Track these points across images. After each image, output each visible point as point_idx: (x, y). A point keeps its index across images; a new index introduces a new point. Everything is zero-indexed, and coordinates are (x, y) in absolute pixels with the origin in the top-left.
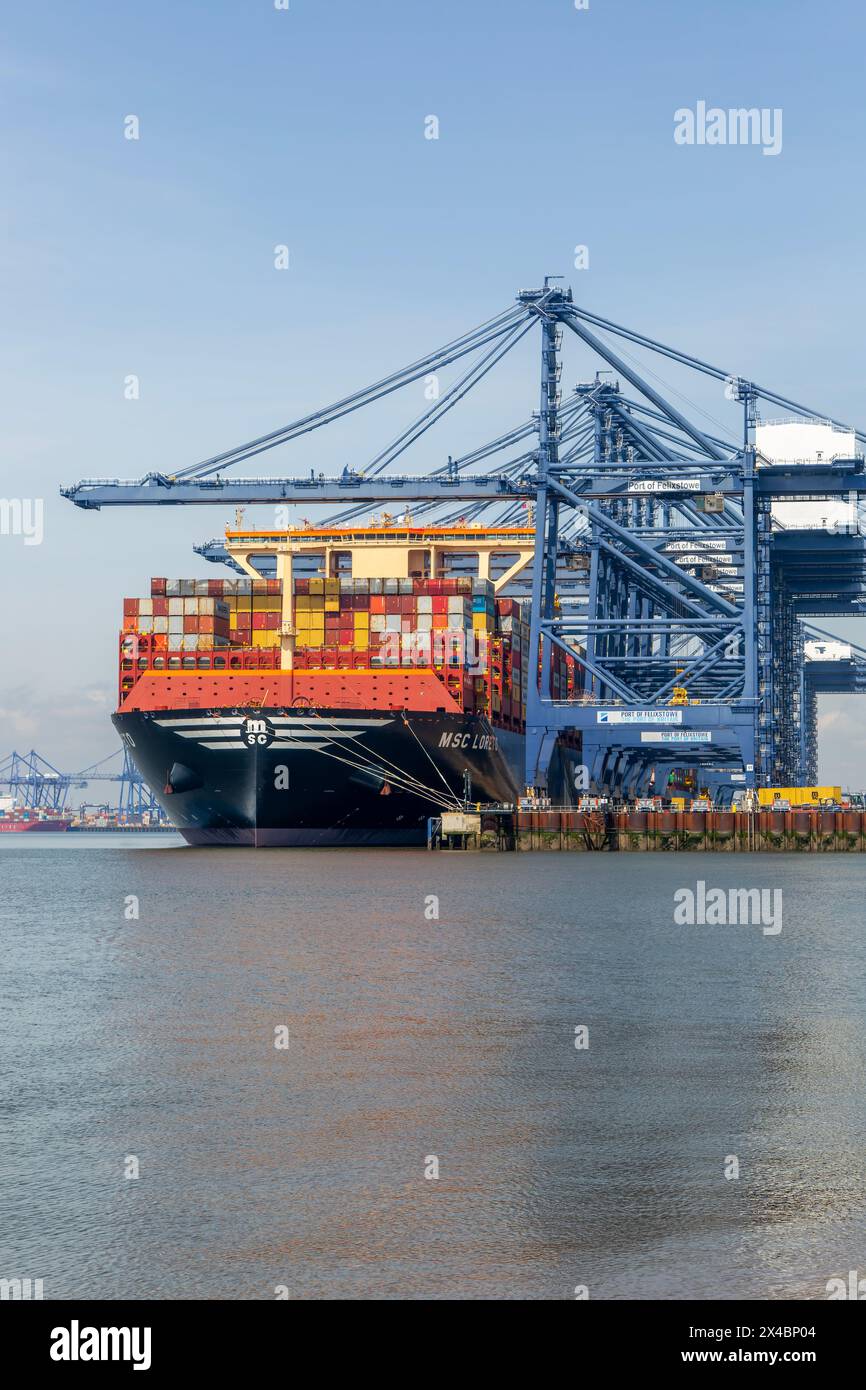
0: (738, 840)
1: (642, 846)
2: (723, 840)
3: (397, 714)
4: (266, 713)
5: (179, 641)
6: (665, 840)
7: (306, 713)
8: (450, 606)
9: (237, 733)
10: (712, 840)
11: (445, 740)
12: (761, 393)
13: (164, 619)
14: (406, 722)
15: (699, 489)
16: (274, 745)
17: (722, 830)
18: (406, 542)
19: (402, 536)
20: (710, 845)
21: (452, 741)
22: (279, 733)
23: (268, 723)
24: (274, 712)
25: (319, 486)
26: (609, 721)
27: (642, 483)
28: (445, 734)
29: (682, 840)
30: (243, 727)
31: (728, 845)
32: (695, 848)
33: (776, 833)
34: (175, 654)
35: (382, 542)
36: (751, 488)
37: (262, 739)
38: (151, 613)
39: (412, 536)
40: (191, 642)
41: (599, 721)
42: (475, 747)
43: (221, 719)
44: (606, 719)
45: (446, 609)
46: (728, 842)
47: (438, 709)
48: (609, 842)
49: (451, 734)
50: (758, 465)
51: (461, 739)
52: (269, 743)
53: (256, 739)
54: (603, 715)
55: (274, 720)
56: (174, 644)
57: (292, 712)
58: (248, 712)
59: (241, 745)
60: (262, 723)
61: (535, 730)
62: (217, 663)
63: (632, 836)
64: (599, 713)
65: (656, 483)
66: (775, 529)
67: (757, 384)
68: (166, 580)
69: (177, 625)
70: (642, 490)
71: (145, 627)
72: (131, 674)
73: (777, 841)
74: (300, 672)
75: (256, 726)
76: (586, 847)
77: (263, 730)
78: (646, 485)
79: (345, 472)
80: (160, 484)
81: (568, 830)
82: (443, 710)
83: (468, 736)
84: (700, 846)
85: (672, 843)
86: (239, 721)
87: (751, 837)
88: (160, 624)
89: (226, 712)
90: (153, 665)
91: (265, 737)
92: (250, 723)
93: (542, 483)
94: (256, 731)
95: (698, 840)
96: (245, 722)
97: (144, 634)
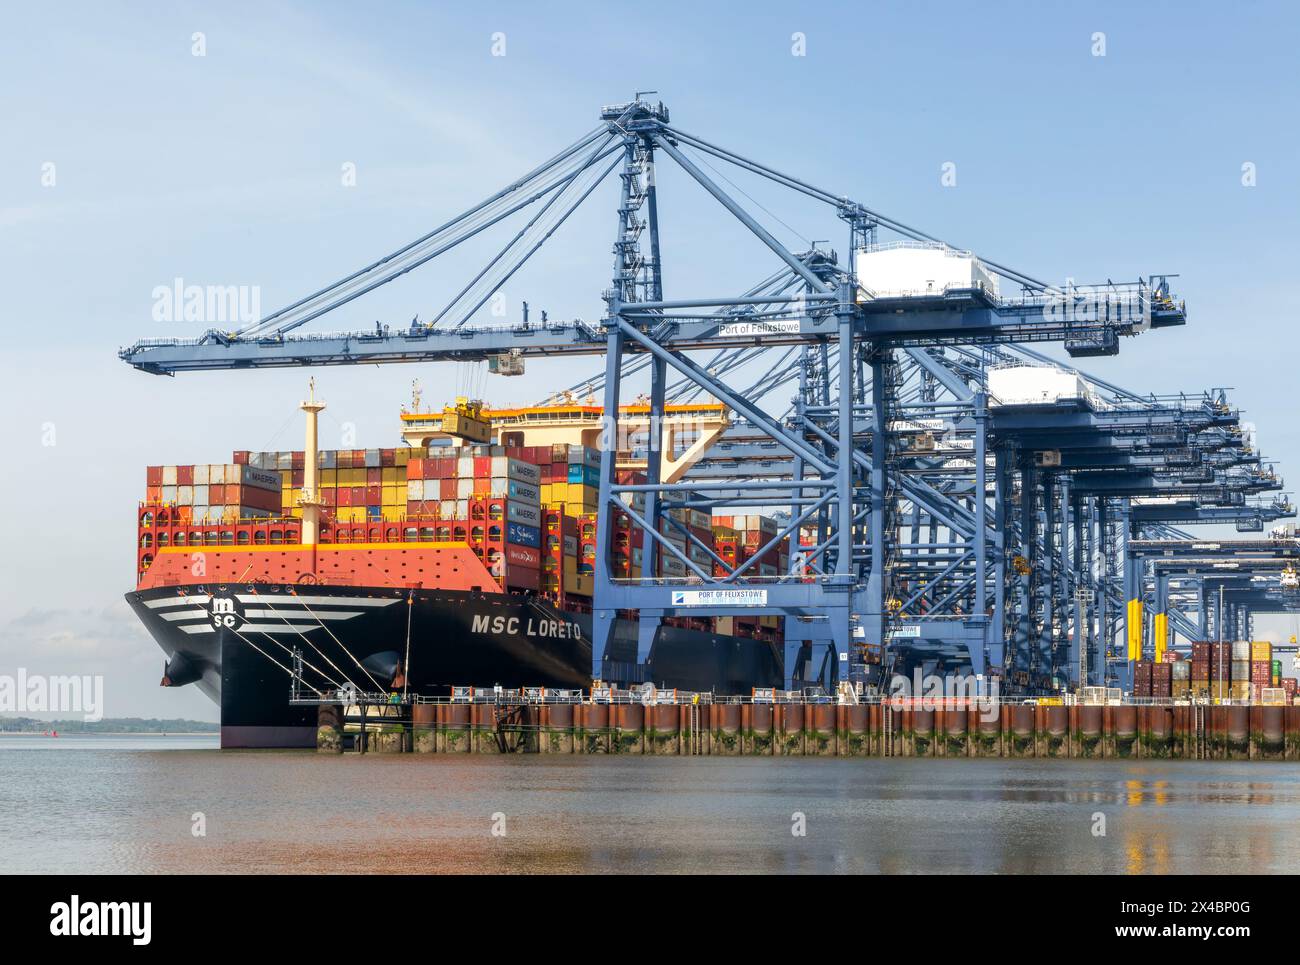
0: (682, 741)
1: (564, 747)
2: (663, 740)
3: (405, 593)
4: (233, 590)
5: (205, 514)
6: (592, 739)
7: (283, 590)
8: (493, 469)
9: (203, 614)
10: (651, 740)
11: (479, 624)
12: (881, 220)
13: (189, 488)
14: (410, 602)
15: (798, 331)
16: (246, 628)
17: (660, 727)
18: (580, 421)
19: (576, 415)
20: (647, 745)
21: (491, 625)
22: (249, 613)
23: (236, 601)
24: (244, 588)
25: (385, 340)
26: (684, 603)
27: (734, 325)
28: (477, 618)
29: (615, 740)
30: (209, 607)
31: (669, 747)
32: (628, 750)
33: (728, 731)
34: (197, 528)
35: (556, 422)
36: (848, 325)
37: (229, 621)
38: (175, 482)
39: (587, 415)
40: (216, 515)
41: (674, 603)
42: (530, 633)
43: (187, 598)
44: (681, 600)
45: (490, 472)
46: (668, 743)
47: (474, 588)
48: (524, 742)
49: (487, 618)
50: (860, 299)
51: (505, 624)
52: (237, 626)
53: (222, 620)
54: (678, 595)
55: (243, 598)
56: (198, 516)
57: (263, 588)
58: (213, 589)
59: (208, 628)
60: (230, 602)
61: (602, 614)
62: (240, 537)
63: (555, 735)
64: (674, 594)
65: (750, 325)
66: (991, 404)
67: (866, 206)
68: (249, 453)
69: (202, 495)
70: (734, 334)
71: (168, 498)
72: (151, 551)
73: (729, 742)
74: (321, 547)
75: (224, 605)
76: (496, 747)
77: (231, 609)
78: (739, 330)
79: (415, 323)
80: (218, 342)
81: (478, 726)
82: (477, 589)
83: (517, 620)
84: (635, 748)
85: (600, 744)
86: (205, 599)
87: (695, 736)
88: (184, 496)
89: (193, 590)
90: (175, 540)
91: (232, 618)
92: (216, 602)
93: (612, 326)
94: (222, 611)
95: (632, 740)
96: (212, 601)
97: (166, 506)
